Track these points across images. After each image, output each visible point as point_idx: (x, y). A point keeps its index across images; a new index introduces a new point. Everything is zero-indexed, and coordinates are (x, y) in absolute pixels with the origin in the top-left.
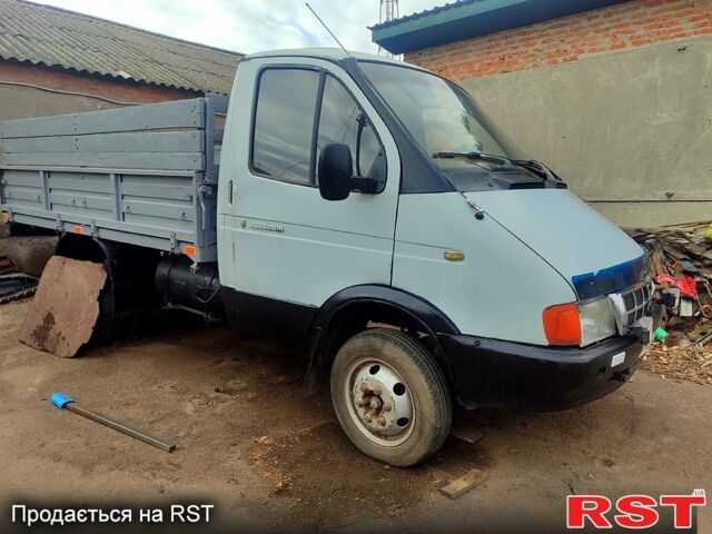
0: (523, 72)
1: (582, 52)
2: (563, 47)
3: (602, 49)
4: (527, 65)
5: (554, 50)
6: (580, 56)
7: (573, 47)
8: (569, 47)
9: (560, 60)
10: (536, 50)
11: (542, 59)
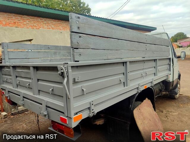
0: (24, 29)
1: (40, 27)
2: (35, 25)
3: (45, 28)
4: (25, 27)
5: (32, 25)
6: (40, 29)
7: (38, 26)
8: (37, 25)
9: (35, 28)
10: (27, 23)
11: (29, 26)
